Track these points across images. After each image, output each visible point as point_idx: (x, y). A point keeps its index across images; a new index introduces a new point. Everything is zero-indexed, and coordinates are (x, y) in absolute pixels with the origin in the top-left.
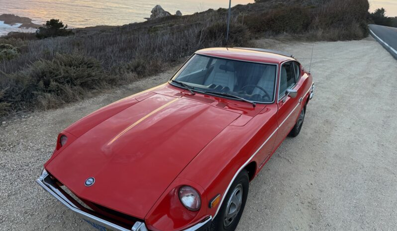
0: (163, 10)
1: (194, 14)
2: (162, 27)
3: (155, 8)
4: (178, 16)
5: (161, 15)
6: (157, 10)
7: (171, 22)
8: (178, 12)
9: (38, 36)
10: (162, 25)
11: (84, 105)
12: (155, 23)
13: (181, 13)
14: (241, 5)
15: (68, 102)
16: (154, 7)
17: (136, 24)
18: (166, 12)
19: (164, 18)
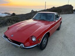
9: (11, 16)
13: (37, 11)
19: (33, 12)
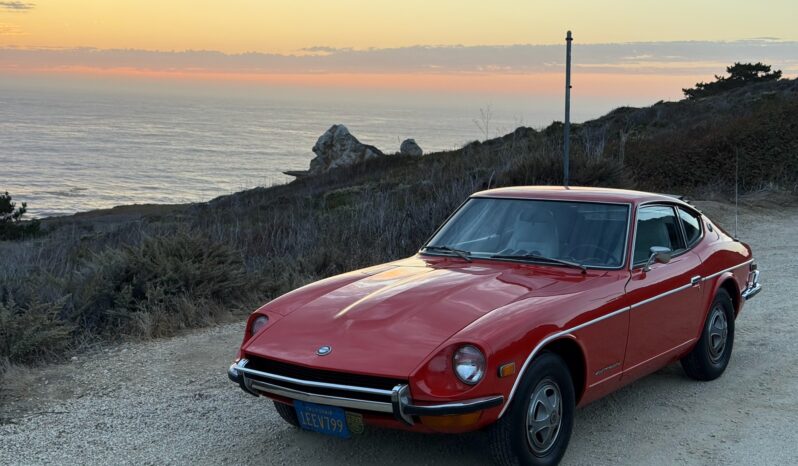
0: (357, 142)
1: (466, 148)
2: (357, 193)
3: (326, 135)
4: (409, 157)
5: (346, 158)
6: (334, 142)
7: (386, 178)
8: (409, 144)
10: (356, 188)
11: (224, 332)
12: (331, 182)
13: (418, 148)
14: (628, 108)
15: (189, 326)
16: (322, 133)
17: (260, 192)
18: (367, 147)
19: (360, 164)
